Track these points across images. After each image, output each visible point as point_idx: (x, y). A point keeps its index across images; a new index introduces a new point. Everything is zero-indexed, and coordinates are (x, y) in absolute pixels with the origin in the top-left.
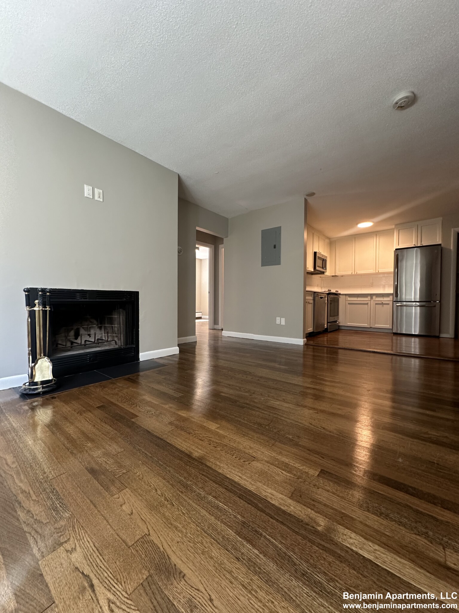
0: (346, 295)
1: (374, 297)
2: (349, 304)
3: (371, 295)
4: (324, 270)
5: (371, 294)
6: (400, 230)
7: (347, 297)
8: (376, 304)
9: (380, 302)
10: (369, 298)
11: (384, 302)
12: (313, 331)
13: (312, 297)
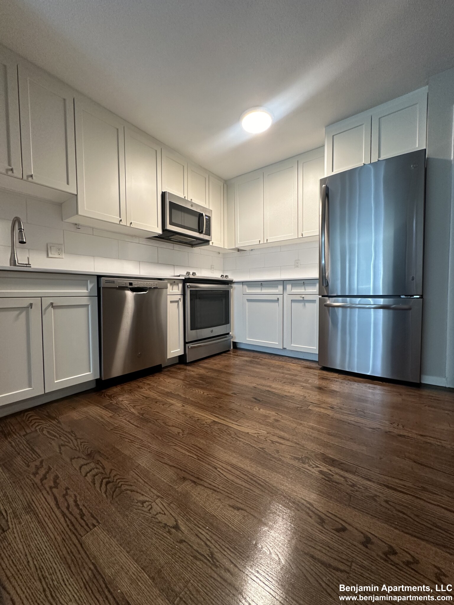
0: (243, 283)
1: (289, 287)
2: (249, 300)
3: (284, 283)
4: (206, 237)
5: (283, 281)
6: (335, 137)
7: (245, 287)
8: (292, 301)
9: (298, 298)
10: (281, 288)
11: (307, 298)
12: (98, 377)
13: (88, 290)
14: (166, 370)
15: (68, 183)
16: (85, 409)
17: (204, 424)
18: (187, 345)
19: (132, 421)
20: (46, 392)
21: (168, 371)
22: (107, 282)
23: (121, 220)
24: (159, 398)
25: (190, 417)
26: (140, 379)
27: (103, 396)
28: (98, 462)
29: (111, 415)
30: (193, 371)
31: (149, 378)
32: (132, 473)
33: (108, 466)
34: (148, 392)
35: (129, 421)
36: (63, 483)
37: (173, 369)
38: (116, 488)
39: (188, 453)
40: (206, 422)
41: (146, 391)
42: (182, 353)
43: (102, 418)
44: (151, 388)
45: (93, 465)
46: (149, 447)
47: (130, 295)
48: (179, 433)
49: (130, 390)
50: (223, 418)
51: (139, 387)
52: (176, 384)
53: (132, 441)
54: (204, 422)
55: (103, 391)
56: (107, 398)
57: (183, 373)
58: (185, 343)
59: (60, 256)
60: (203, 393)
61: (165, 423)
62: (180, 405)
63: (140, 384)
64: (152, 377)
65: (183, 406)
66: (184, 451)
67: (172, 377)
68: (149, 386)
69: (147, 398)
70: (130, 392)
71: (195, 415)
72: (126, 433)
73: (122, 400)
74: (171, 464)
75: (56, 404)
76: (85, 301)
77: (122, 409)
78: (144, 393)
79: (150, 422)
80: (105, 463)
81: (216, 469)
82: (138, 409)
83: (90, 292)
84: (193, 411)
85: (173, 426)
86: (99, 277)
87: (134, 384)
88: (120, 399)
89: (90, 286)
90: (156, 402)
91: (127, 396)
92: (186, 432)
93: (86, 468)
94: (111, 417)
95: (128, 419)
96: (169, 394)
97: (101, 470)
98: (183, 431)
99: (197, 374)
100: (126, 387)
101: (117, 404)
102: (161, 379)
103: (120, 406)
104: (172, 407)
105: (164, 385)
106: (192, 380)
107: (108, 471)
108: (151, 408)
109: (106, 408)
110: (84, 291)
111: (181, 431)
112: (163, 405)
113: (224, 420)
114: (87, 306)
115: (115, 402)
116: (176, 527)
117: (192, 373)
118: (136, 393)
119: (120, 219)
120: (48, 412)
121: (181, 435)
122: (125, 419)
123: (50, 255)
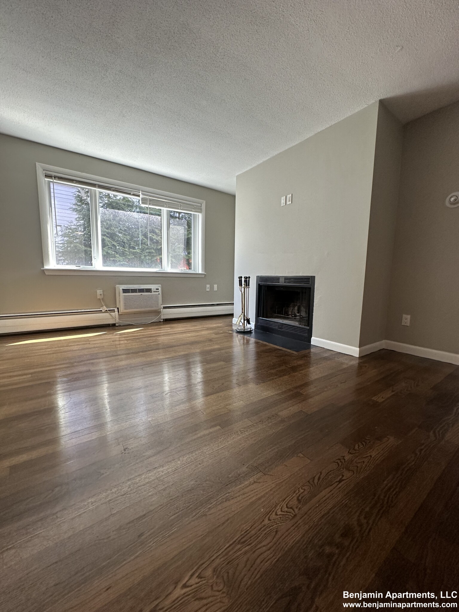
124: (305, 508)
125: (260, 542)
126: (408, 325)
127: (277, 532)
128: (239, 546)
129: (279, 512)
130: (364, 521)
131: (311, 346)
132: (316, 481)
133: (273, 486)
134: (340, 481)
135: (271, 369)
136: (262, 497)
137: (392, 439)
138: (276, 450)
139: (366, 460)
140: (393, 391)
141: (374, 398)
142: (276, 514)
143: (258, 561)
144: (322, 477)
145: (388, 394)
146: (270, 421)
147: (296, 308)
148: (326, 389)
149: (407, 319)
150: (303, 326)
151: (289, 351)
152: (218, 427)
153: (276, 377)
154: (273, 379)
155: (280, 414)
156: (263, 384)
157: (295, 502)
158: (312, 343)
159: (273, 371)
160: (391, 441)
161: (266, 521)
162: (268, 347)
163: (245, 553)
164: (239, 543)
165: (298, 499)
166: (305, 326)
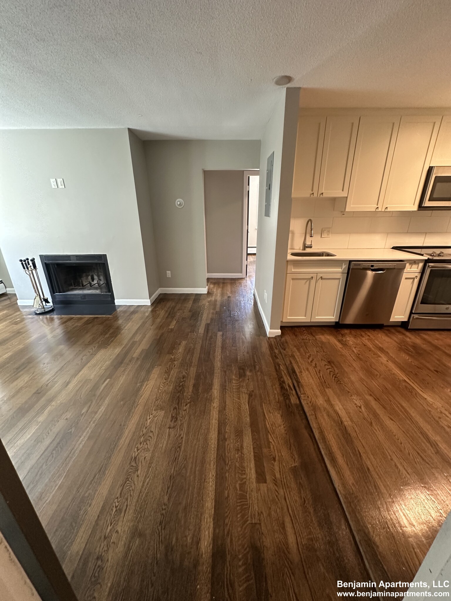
12: (337, 321)
13: (342, 269)
14: (386, 328)
15: (343, 190)
16: (328, 337)
17: (396, 378)
18: (412, 315)
19: (352, 356)
20: (312, 321)
21: (388, 330)
22: (355, 265)
23: (378, 208)
24: (373, 349)
25: (389, 370)
26: (364, 330)
27: (338, 333)
28: (332, 367)
29: (341, 347)
30: (410, 338)
31: (371, 330)
32: (346, 379)
33: (337, 371)
34: (367, 341)
35: (350, 355)
36: (319, 368)
37: (393, 330)
38: (339, 381)
39: (378, 387)
40: (398, 378)
41: (365, 340)
42: (406, 320)
43: (337, 347)
44: (370, 340)
45: (330, 367)
46: (358, 373)
47: (370, 274)
48: (377, 375)
49: (355, 335)
50: (413, 382)
51: (361, 335)
52: (389, 344)
53: (350, 366)
54: (397, 377)
55: (339, 329)
56: (340, 335)
57: (400, 336)
58: (411, 313)
59: (328, 236)
60: (408, 359)
61: (371, 366)
62: (385, 359)
63: (363, 334)
64: (373, 331)
65: (387, 361)
66: (376, 385)
67: (388, 336)
68: (368, 337)
69: (365, 345)
70: (355, 337)
71: (393, 370)
72: (347, 360)
73: (349, 341)
74: (366, 386)
75: (314, 328)
76: (339, 276)
77: (348, 346)
78: (363, 341)
79: (362, 361)
80: (335, 369)
81: (391, 401)
82: (357, 350)
83: (343, 271)
84: (394, 367)
85: (375, 369)
86: (350, 261)
87: (359, 332)
88: (348, 339)
89: (344, 267)
90: (370, 351)
91: (353, 339)
92: (381, 376)
93: (327, 367)
94: (341, 348)
95: (350, 353)
96: (381, 349)
97: (333, 371)
98: (380, 375)
99: (412, 342)
100: (353, 332)
101: (345, 341)
102: (379, 335)
103: (347, 344)
104: (380, 358)
105: (380, 340)
106: (405, 346)
107: (336, 373)
108: (365, 353)
109: (339, 341)
110: (340, 270)
111: (379, 375)
112: (374, 354)
113: (413, 383)
114: (339, 279)
115: (345, 340)
116: (360, 407)
117: (408, 340)
118: (359, 339)
119: (377, 206)
120: (311, 331)
121: (378, 376)
122: (348, 353)
123: (322, 236)
124: (169, 380)
125: (162, 396)
126: (170, 277)
127: (165, 391)
128: (157, 402)
129: (162, 386)
130: (186, 372)
131: (116, 306)
132: (167, 371)
133: (154, 382)
134: (175, 366)
135: (105, 335)
136: (153, 387)
137: (184, 342)
138: (145, 371)
139: (179, 354)
140: (176, 320)
141: (170, 327)
142: (161, 387)
143: (165, 400)
144: (168, 368)
145: (174, 322)
146: (131, 362)
147: (90, 277)
148: (146, 333)
149: (169, 273)
150: (105, 293)
151: (104, 316)
152: (108, 380)
153: (113, 339)
154: (112, 341)
155: (134, 356)
156: (109, 347)
157: (165, 381)
158: (116, 304)
159: (107, 336)
160: (184, 343)
161: (160, 391)
162: (86, 319)
163: (160, 401)
164: (156, 401)
165: (165, 379)
166: (106, 292)
